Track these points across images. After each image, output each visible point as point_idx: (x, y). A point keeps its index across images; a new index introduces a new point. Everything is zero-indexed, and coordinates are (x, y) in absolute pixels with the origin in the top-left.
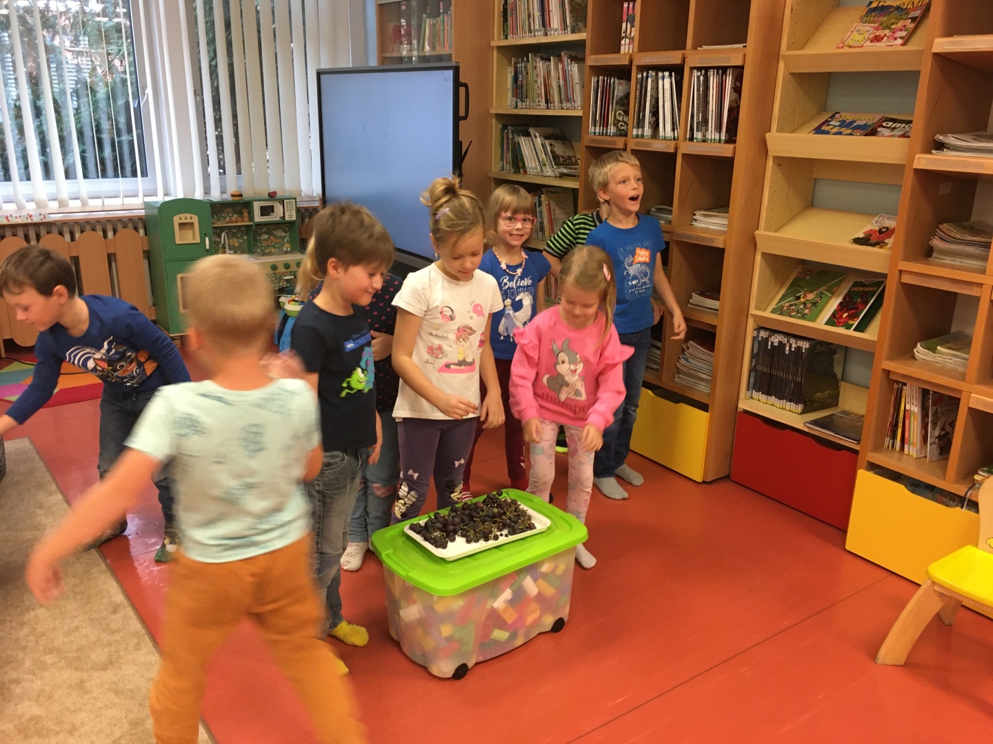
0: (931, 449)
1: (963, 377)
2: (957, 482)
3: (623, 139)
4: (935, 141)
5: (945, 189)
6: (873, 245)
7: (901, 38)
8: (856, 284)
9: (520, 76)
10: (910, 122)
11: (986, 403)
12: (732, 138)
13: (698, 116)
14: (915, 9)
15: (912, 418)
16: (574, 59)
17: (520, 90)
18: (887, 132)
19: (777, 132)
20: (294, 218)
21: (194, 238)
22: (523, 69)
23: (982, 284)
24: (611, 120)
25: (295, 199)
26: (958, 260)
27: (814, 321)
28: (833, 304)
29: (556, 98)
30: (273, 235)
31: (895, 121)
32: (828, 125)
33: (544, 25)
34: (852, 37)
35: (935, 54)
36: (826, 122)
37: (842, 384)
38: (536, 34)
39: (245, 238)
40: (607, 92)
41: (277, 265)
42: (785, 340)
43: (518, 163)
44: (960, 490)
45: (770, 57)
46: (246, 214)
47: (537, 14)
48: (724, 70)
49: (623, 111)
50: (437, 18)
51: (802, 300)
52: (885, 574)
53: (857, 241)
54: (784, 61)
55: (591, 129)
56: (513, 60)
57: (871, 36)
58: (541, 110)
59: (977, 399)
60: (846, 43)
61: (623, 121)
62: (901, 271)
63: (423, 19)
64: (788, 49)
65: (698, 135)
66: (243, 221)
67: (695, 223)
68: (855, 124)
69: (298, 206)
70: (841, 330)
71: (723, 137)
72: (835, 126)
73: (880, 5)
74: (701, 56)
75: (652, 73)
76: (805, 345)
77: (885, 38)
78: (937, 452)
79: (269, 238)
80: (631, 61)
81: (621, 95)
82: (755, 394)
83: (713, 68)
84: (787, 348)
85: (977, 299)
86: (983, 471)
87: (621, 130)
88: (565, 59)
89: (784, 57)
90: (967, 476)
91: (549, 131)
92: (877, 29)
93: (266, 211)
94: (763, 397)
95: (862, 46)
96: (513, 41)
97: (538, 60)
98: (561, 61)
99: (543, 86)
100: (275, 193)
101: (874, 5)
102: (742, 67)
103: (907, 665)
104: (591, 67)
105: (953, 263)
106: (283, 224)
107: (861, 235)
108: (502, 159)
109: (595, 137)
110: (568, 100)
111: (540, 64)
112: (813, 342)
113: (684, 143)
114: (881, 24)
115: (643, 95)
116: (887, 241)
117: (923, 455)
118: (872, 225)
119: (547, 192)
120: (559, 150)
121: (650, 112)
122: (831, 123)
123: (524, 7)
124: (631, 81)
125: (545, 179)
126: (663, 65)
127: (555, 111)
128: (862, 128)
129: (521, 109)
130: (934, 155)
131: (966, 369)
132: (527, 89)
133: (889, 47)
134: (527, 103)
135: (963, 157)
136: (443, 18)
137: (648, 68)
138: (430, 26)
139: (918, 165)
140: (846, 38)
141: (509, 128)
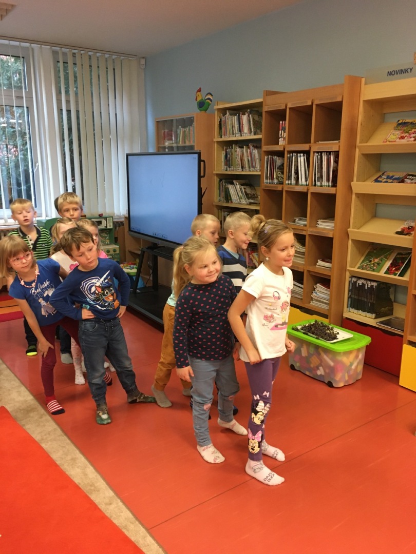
3: (281, 186)
6: (406, 235)
7: (413, 137)
8: (398, 254)
9: (228, 155)
12: (334, 184)
13: (318, 174)
16: (255, 147)
17: (228, 162)
18: (409, 181)
19: (357, 181)
20: (112, 227)
22: (230, 152)
24: (275, 176)
25: (112, 217)
27: (379, 272)
28: (388, 264)
29: (247, 166)
31: (413, 176)
33: (240, 131)
34: (390, 137)
36: (380, 177)
37: (395, 304)
38: (236, 135)
40: (272, 163)
42: (365, 282)
43: (228, 197)
45: (352, 146)
47: (236, 126)
48: (330, 153)
49: (280, 172)
50: (186, 128)
51: (373, 262)
53: (397, 233)
54: (359, 148)
55: (265, 181)
56: (225, 147)
57: (399, 136)
58: (239, 171)
60: (388, 140)
61: (281, 177)
63: (179, 129)
64: (360, 143)
65: (318, 183)
67: (318, 226)
68: (394, 178)
69: (114, 221)
70: (392, 276)
71: (330, 184)
72: (384, 178)
73: (403, 122)
74: (318, 146)
75: (295, 154)
76: (375, 284)
77: (406, 138)
80: (284, 149)
81: (279, 164)
82: (352, 310)
83: (325, 152)
84: (366, 286)
87: (280, 181)
88: (251, 147)
89: (358, 146)
91: (243, 182)
92: (402, 133)
94: (355, 311)
95: (395, 141)
96: (224, 139)
97: (237, 147)
98: (249, 148)
99: (240, 160)
100: (102, 214)
101: (400, 122)
102: (338, 152)
104: (264, 151)
106: (106, 231)
107: (400, 230)
108: (220, 196)
109: (268, 185)
110: (253, 167)
111: (239, 150)
112: (379, 283)
113: (311, 187)
114: (404, 131)
115: (291, 165)
116: (412, 233)
118: (405, 225)
120: (249, 191)
121: (294, 173)
122: (383, 177)
123: (230, 122)
124: (284, 158)
125: (242, 205)
126: (300, 151)
127: (246, 172)
128: (397, 179)
129: (229, 171)
132: (232, 161)
133: (408, 142)
134: (232, 168)
136: (190, 128)
137: (293, 152)
138: (183, 132)
140: (387, 137)
141: (223, 180)
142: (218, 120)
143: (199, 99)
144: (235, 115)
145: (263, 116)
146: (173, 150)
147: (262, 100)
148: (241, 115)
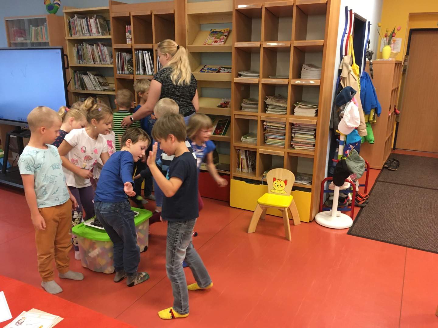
0: (250, 169)
1: (256, 145)
2: (259, 177)
4: (238, 74)
5: (242, 88)
6: (224, 107)
7: (223, 42)
8: (219, 121)
9: (80, 51)
10: (231, 68)
11: (264, 151)
14: (225, 33)
15: (243, 160)
16: (104, 45)
17: (80, 57)
18: (223, 71)
22: (81, 48)
23: (257, 116)
24: (126, 68)
26: (250, 110)
29: (98, 60)
31: (224, 68)
32: (204, 69)
33: (89, 32)
34: (208, 41)
35: (236, 48)
36: (203, 68)
37: (219, 155)
38: (86, 35)
40: (122, 59)
43: (83, 85)
44: (260, 179)
47: (85, 27)
49: (130, 65)
52: (243, 211)
53: (219, 107)
54: (188, 49)
55: (118, 72)
56: (76, 45)
57: (214, 41)
58: (91, 64)
59: (261, 150)
60: (206, 43)
61: (131, 69)
62: (234, 114)
63: (31, 27)
64: (188, 44)
68: (212, 69)
70: (218, 136)
75: (140, 51)
77: (218, 42)
78: (252, 170)
80: (132, 47)
81: (128, 59)
85: (257, 121)
86: (265, 172)
87: (131, 72)
88: (100, 45)
89: (187, 47)
90: (262, 174)
91: (95, 73)
92: (215, 38)
95: (211, 44)
96: (74, 37)
99: (91, 55)
101: (213, 31)
104: (115, 49)
105: (248, 110)
107: (220, 105)
108: (75, 84)
109: (120, 75)
110: (104, 61)
111: (89, 47)
114: (216, 37)
115: (138, 59)
116: (227, 106)
117: (248, 172)
118: (222, 101)
119: (98, 97)
120: (101, 80)
121: (142, 65)
122: (205, 69)
123: (79, 24)
124: (132, 54)
125: (98, 92)
126: (146, 49)
127: (98, 65)
128: (215, 70)
129: (83, 64)
130: (239, 78)
131: (257, 142)
132: (84, 56)
133: (220, 45)
134: (85, 62)
135: (247, 79)
136: (41, 27)
137: (138, 50)
138: (35, 30)
139: (235, 81)
140: (206, 41)
141: (77, 72)
142: (67, 21)
143: (48, 3)
144: (84, 18)
145: (110, 20)
146: (27, 46)
147: (108, 8)
148: (88, 19)
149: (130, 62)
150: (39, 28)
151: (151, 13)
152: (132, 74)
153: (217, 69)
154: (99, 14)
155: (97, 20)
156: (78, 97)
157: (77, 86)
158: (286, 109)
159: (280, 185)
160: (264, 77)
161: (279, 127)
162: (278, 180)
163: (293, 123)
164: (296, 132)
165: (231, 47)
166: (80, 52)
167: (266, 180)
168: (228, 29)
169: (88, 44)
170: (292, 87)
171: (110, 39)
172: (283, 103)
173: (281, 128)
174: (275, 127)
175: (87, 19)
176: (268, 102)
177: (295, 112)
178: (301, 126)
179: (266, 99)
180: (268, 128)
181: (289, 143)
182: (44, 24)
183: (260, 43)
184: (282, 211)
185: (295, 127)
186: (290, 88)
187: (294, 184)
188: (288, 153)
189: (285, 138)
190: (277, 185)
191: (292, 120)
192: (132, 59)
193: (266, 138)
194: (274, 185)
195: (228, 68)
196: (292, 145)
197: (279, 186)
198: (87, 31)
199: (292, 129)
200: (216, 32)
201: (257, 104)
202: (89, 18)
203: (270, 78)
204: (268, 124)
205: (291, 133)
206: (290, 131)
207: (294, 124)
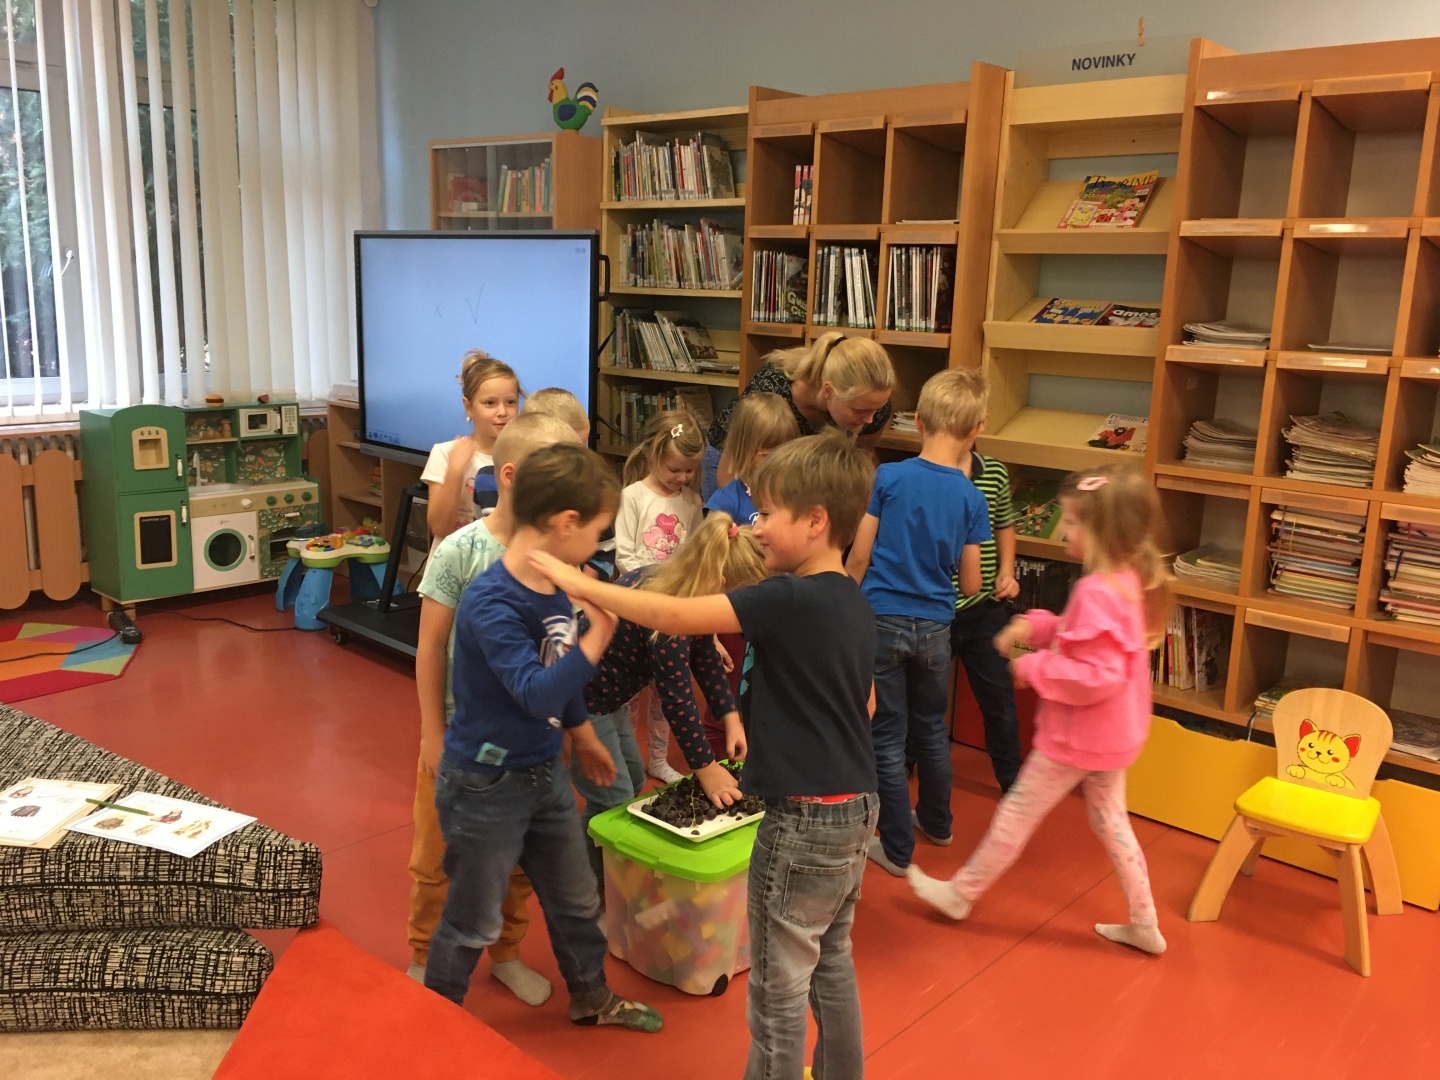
0: (1200, 676)
1: (1236, 592)
2: (1237, 711)
3: (801, 326)
4: (1184, 331)
5: (1192, 384)
6: (1113, 447)
9: (640, 246)
10: (1157, 311)
11: (1264, 618)
12: (944, 324)
13: (901, 300)
14: (1143, 187)
15: (1176, 644)
16: (716, 228)
17: (640, 264)
18: (1121, 321)
19: (994, 319)
20: (295, 431)
21: (160, 459)
22: (644, 239)
23: (1250, 486)
24: (781, 302)
25: (296, 405)
26: (1216, 461)
27: (1047, 537)
29: (693, 275)
30: (262, 456)
31: (1126, 309)
32: (1049, 313)
33: (675, 186)
34: (1073, 216)
35: (1183, 239)
36: (1045, 310)
38: (663, 196)
39: (223, 460)
40: (773, 270)
41: (277, 497)
43: (638, 355)
44: (1240, 719)
45: (984, 234)
46: (227, 427)
47: (665, 172)
48: (929, 248)
49: (796, 293)
50: (523, 171)
52: (1162, 830)
53: (1093, 444)
54: (999, 241)
55: (754, 314)
56: (629, 227)
57: (1096, 216)
58: (670, 288)
59: (1255, 615)
60: (1069, 222)
61: (796, 305)
62: (1156, 475)
63: (503, 172)
64: (1003, 227)
65: (900, 323)
66: (222, 436)
68: (1080, 312)
69: (301, 414)
71: (932, 324)
72: (1058, 314)
73: (1100, 181)
74: (900, 231)
75: (836, 249)
76: (1040, 568)
77: (1113, 219)
78: (1205, 681)
79: (256, 460)
80: (809, 235)
81: (792, 273)
83: (916, 246)
85: (1245, 503)
86: (1263, 696)
87: (795, 316)
88: (706, 228)
89: (1000, 236)
90: (1247, 701)
91: (677, 315)
92: (1101, 207)
93: (256, 421)
95: (1087, 226)
96: (627, 203)
97: (665, 227)
98: (699, 229)
99: (673, 260)
100: (266, 396)
101: (1093, 181)
102: (954, 247)
103: (1220, 917)
104: (752, 239)
105: (1211, 464)
106: (281, 441)
107: (1097, 438)
108: (615, 351)
109: (760, 324)
110: (711, 278)
111: (670, 234)
112: (1049, 563)
113: (882, 332)
114: (1105, 202)
115: (824, 274)
116: (1127, 443)
117: (1189, 687)
118: (1106, 426)
119: (681, 392)
120: (695, 340)
121: (835, 295)
122: (1053, 310)
123: (645, 163)
124: (808, 258)
125: (680, 375)
126: (853, 241)
127: (692, 290)
128: (1090, 316)
129: (644, 288)
130: (1187, 346)
131: (1238, 581)
132: (650, 263)
133: (1120, 228)
134: (652, 280)
135: (1217, 350)
136: (533, 171)
137: (829, 243)
138: (513, 180)
139: (1169, 357)
140: (1067, 217)
141: (624, 311)
142: (610, 154)
143: (559, 97)
144: (662, 144)
145: (746, 150)
146: (486, 227)
147: (745, 110)
148: (677, 145)
149: (799, 284)
150: (527, 173)
151: (886, 125)
152: (801, 321)
153: (1098, 314)
154: (709, 131)
155: (704, 148)
156: (620, 390)
157: (619, 354)
158: (1372, 466)
159: (1329, 752)
160: (1287, 346)
161: (1336, 533)
162: (1322, 732)
163: (1395, 522)
164: (1406, 555)
165: (1163, 237)
166: (641, 251)
167: (1271, 727)
168: (1155, 174)
169: (668, 224)
170: (1401, 386)
171: (740, 210)
172: (1360, 444)
173: (1345, 538)
174: (1317, 533)
175: (672, 146)
176: (1295, 439)
177: (1407, 480)
178: (1430, 535)
179: (1289, 425)
180: (1288, 532)
181: (1373, 597)
182: (544, 162)
183: (1284, 223)
184: (1338, 853)
185: (1406, 538)
186: (1393, 390)
187: (1387, 756)
188: (1367, 633)
189: (1358, 576)
190: (1314, 751)
191: (1392, 508)
192: (804, 276)
193: (1277, 568)
194: (1303, 750)
195: (1141, 311)
196: (1386, 604)
197: (1325, 756)
198: (668, 184)
199: (1387, 544)
200: (1104, 184)
201: (1252, 445)
202: (680, 144)
203: (1309, 350)
204: (1290, 518)
205: (1385, 558)
206: (1380, 552)
207: (1399, 525)
